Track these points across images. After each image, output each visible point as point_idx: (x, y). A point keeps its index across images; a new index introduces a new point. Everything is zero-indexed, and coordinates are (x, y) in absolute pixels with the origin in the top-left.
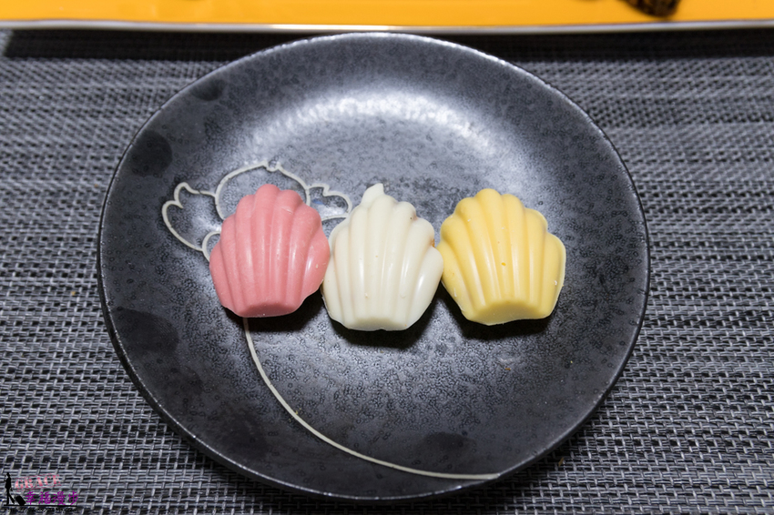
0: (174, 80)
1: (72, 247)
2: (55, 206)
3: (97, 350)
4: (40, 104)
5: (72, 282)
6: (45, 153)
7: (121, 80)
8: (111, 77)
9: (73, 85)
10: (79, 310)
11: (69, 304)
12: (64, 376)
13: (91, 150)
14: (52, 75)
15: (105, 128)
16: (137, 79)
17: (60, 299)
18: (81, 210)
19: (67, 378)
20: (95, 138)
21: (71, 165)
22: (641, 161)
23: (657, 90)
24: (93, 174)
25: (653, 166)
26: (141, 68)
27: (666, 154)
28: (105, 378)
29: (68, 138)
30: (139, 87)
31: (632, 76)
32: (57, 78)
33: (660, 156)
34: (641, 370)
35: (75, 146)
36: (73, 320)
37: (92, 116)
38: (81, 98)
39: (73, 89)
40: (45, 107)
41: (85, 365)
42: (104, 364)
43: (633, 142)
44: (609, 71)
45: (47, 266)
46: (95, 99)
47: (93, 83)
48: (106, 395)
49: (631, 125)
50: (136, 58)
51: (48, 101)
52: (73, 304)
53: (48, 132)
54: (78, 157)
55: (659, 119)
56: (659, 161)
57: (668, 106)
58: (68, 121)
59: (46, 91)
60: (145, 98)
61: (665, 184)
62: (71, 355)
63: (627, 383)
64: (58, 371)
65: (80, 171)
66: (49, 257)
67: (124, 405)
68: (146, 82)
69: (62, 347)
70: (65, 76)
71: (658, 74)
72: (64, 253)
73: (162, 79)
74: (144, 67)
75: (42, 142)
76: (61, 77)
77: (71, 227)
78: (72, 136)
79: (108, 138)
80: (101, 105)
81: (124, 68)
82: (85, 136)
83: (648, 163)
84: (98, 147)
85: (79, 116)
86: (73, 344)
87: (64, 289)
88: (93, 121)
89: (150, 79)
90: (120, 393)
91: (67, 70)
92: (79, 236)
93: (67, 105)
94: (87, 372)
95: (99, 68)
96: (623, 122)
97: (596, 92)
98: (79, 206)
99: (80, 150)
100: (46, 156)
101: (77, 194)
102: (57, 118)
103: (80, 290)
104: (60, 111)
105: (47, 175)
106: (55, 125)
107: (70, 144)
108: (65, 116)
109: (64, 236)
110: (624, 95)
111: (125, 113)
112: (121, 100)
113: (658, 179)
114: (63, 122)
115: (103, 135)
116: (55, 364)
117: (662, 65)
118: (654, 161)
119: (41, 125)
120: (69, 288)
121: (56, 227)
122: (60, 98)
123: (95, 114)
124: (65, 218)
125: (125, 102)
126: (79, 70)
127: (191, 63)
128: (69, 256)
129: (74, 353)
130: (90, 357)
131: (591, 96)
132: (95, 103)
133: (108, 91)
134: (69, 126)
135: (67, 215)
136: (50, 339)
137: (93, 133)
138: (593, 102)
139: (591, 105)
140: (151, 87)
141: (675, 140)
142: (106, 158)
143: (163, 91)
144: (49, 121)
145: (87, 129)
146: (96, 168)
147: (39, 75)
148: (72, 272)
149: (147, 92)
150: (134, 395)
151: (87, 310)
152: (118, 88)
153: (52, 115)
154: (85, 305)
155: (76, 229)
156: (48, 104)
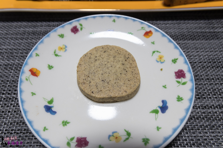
0: (49, 28)
1: (12, 84)
2: (7, 69)
3: (19, 121)
4: (3, 36)
5: (11, 96)
6: (4, 52)
7: (31, 28)
8: (28, 27)
9: (15, 30)
10: (13, 107)
11: (10, 104)
12: (7, 132)
13: (20, 50)
14: (8, 27)
15: (25, 43)
16: (37, 28)
17: (6, 103)
18: (16, 71)
19: (8, 133)
20: (22, 46)
21: (13, 55)
22: (208, 51)
23: (209, 29)
24: (21, 59)
25: (212, 53)
26: (38, 24)
27: (216, 49)
28: (22, 132)
29: (13, 47)
30: (38, 30)
31: (201, 25)
32: (10, 28)
33: (214, 49)
34: (221, 125)
35: (15, 49)
36: (11, 110)
37: (21, 39)
38: (18, 34)
39: (15, 31)
40: (5, 37)
41: (15, 127)
42: (22, 127)
43: (204, 45)
44: (193, 23)
45: (3, 90)
46: (22, 34)
47: (22, 29)
48: (22, 139)
49: (203, 40)
50: (37, 21)
51: (6, 35)
52: (11, 104)
53: (6, 45)
54: (16, 53)
55: (212, 38)
56: (214, 51)
57: (214, 34)
58: (13, 41)
59: (6, 32)
60: (39, 33)
61: (217, 59)
62: (9, 123)
63: (217, 130)
64: (5, 130)
65: (16, 58)
66: (3, 87)
67: (29, 143)
68: (40, 28)
69: (6, 120)
70: (12, 27)
71: (209, 24)
72: (9, 86)
73: (45, 28)
74: (39, 24)
75: (3, 48)
76: (11, 27)
77: (12, 77)
78: (14, 46)
79: (26, 47)
80: (24, 36)
81: (32, 24)
82: (19, 46)
83: (211, 52)
84: (23, 50)
85: (16, 39)
86: (11, 119)
87: (8, 99)
88: (21, 41)
89: (41, 28)
90: (27, 138)
91: (13, 25)
92: (15, 80)
93: (12, 36)
94: (15, 130)
95: (24, 24)
96: (200, 39)
97: (190, 30)
98: (15, 69)
99: (17, 50)
100: (4, 53)
101: (15, 65)
102: (9, 40)
103: (14, 99)
104: (10, 38)
105: (4, 59)
106: (8, 43)
107: (13, 48)
108: (12, 39)
109: (9, 80)
110: (199, 30)
111: (33, 38)
112: (31, 34)
113: (214, 57)
114: (11, 41)
115: (25, 46)
116: (3, 127)
117: (210, 21)
118: (212, 51)
119: (4, 43)
120: (10, 99)
121: (6, 77)
122: (10, 34)
123: (22, 39)
124: (10, 74)
125: (33, 35)
126: (17, 25)
127: (55, 22)
128: (11, 87)
129: (11, 123)
130: (17, 124)
131: (188, 31)
132: (22, 35)
133: (27, 31)
134: (13, 43)
135: (11, 72)
136: (2, 118)
137: (21, 45)
138: (189, 33)
139: (188, 34)
140: (41, 30)
141: (218, 44)
142: (25, 53)
143: (45, 31)
144: (6, 41)
145: (19, 44)
146: (22, 56)
147: (4, 27)
148: (11, 93)
149: (40, 32)
150: (32, 139)
151: (16, 107)
152: (30, 30)
153: (7, 39)
154: (16, 104)
155: (13, 77)
156: (6, 36)
